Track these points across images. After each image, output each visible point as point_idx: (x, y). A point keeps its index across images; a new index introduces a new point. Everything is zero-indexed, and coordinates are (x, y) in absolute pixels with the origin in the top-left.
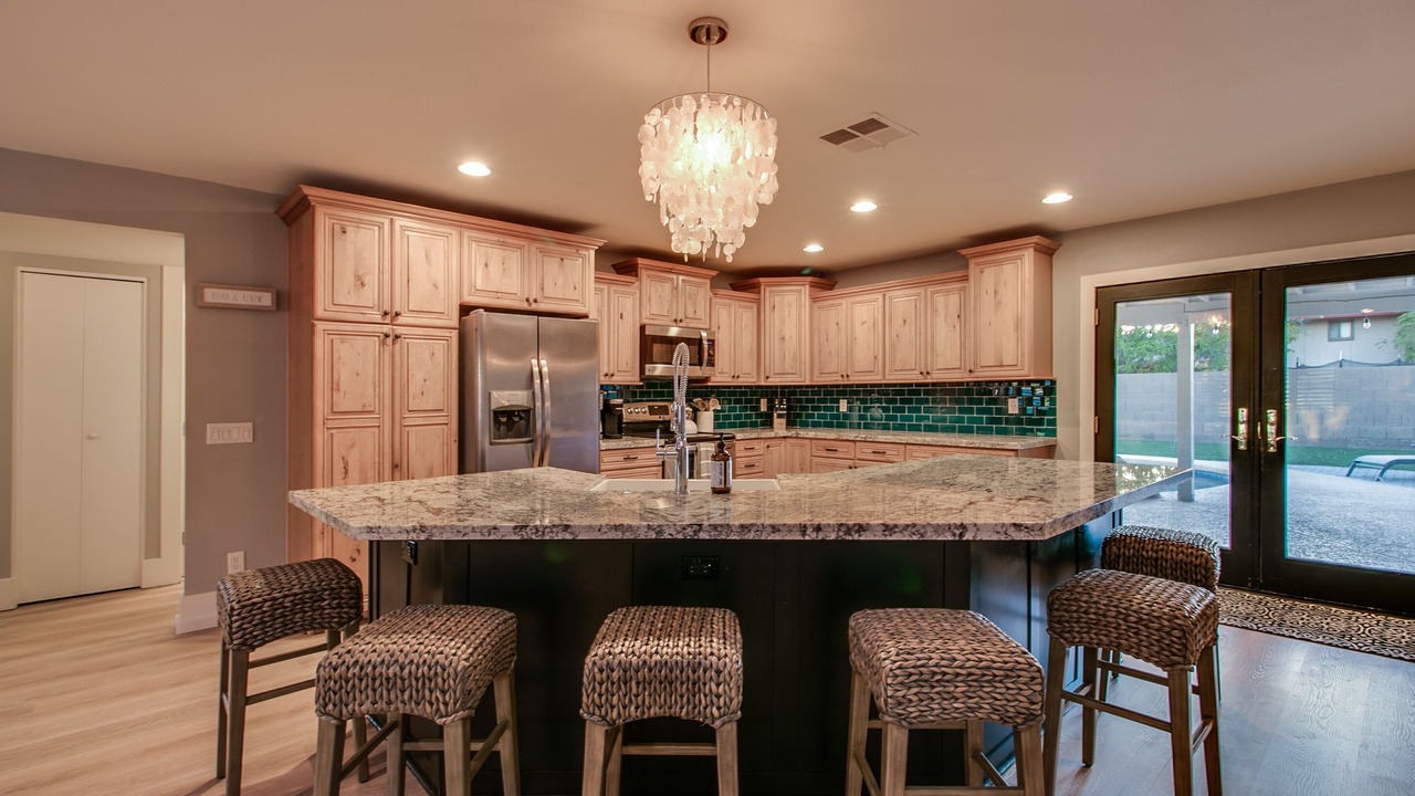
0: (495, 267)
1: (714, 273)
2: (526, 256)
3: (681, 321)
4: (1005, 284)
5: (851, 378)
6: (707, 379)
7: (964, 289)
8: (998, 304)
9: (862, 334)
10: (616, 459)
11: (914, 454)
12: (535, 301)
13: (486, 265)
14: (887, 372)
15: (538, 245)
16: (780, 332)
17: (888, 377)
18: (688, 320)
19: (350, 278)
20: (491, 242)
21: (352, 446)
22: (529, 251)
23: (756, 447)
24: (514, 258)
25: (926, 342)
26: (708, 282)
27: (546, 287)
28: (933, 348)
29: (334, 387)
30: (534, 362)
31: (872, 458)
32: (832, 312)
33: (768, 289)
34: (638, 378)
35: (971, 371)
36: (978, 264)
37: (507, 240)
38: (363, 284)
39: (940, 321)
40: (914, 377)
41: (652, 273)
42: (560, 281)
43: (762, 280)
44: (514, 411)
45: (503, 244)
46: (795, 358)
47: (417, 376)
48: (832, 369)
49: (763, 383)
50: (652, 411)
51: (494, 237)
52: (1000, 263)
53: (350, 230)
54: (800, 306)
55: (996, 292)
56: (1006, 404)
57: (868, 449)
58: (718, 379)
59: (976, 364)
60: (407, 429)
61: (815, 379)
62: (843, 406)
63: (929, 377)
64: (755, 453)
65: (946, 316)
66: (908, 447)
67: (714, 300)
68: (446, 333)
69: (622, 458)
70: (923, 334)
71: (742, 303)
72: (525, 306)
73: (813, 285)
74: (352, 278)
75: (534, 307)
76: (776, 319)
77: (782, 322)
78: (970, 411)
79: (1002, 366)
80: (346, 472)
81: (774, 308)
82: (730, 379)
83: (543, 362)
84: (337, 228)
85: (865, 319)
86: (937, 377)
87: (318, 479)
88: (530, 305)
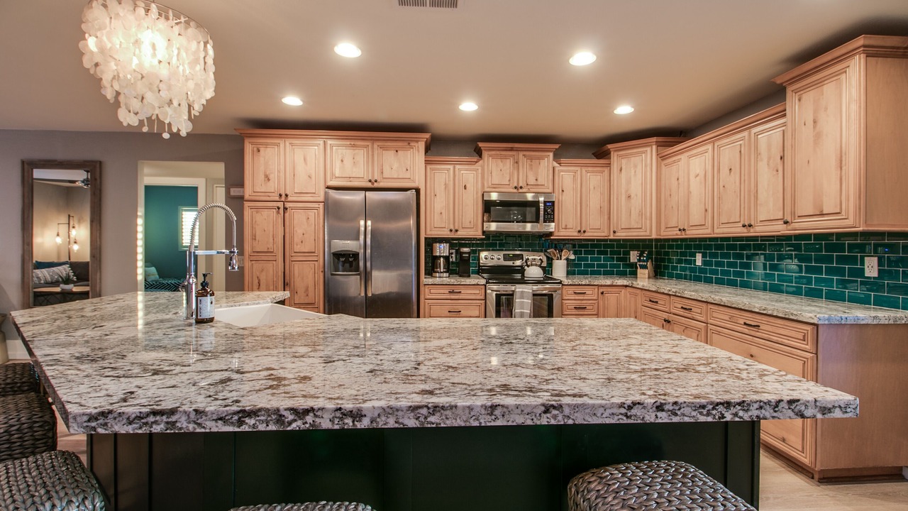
0: (348, 162)
1: (557, 146)
2: (370, 153)
3: (521, 188)
4: (826, 109)
5: (687, 232)
6: (551, 234)
7: (784, 125)
8: (818, 137)
9: (696, 187)
10: (442, 291)
11: (715, 314)
12: (376, 181)
13: (342, 161)
14: (715, 227)
15: (379, 144)
16: (627, 191)
17: (716, 231)
18: (529, 187)
19: (262, 177)
20: (346, 146)
21: (262, 270)
22: (373, 148)
23: (587, 292)
24: (361, 154)
25: (749, 191)
26: (551, 155)
27: (384, 172)
28: (756, 198)
29: (254, 238)
30: (362, 223)
31: (682, 313)
32: (674, 168)
33: (616, 153)
34: (480, 232)
35: (786, 223)
36: (796, 91)
37: (356, 143)
38: (269, 180)
39: (763, 165)
40: (737, 231)
41: (493, 152)
42: (395, 166)
43: (609, 146)
44: (350, 254)
45: (354, 146)
46: (641, 214)
47: (299, 231)
48: (673, 224)
49: (612, 237)
50: (506, 258)
51: (348, 142)
52: (820, 83)
53: (262, 150)
54: (646, 166)
55: (815, 122)
56: (862, 263)
57: (679, 303)
58: (562, 234)
59: (793, 213)
60: (293, 263)
61: (663, 233)
62: (699, 260)
63: (752, 230)
64: (586, 297)
65: (769, 158)
66: (710, 306)
67: (557, 169)
68: (316, 205)
69: (447, 292)
70: (746, 182)
71: (590, 169)
72: (369, 185)
73: (659, 145)
74: (263, 176)
75: (376, 185)
76: (623, 181)
77: (629, 182)
78: (819, 270)
79: (822, 215)
80: (259, 285)
81: (621, 170)
82: (576, 234)
83: (369, 223)
84: (255, 149)
85: (698, 172)
86: (760, 230)
87: (246, 287)
88: (373, 184)
